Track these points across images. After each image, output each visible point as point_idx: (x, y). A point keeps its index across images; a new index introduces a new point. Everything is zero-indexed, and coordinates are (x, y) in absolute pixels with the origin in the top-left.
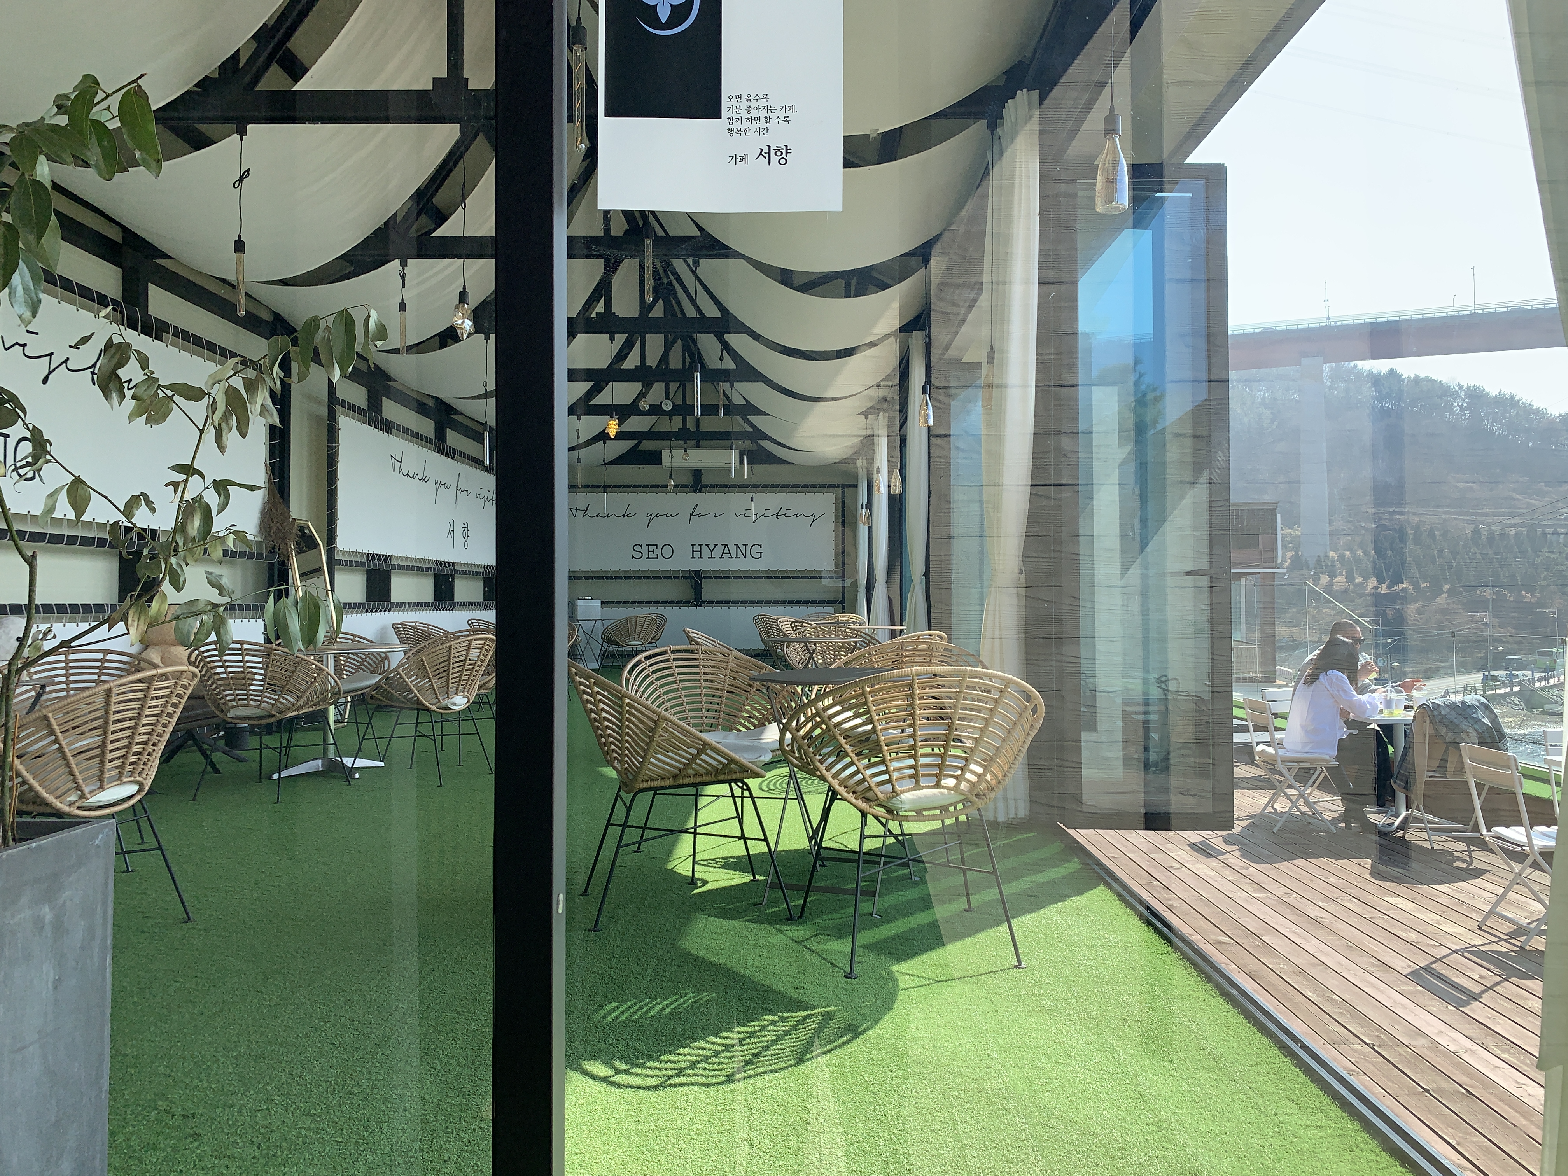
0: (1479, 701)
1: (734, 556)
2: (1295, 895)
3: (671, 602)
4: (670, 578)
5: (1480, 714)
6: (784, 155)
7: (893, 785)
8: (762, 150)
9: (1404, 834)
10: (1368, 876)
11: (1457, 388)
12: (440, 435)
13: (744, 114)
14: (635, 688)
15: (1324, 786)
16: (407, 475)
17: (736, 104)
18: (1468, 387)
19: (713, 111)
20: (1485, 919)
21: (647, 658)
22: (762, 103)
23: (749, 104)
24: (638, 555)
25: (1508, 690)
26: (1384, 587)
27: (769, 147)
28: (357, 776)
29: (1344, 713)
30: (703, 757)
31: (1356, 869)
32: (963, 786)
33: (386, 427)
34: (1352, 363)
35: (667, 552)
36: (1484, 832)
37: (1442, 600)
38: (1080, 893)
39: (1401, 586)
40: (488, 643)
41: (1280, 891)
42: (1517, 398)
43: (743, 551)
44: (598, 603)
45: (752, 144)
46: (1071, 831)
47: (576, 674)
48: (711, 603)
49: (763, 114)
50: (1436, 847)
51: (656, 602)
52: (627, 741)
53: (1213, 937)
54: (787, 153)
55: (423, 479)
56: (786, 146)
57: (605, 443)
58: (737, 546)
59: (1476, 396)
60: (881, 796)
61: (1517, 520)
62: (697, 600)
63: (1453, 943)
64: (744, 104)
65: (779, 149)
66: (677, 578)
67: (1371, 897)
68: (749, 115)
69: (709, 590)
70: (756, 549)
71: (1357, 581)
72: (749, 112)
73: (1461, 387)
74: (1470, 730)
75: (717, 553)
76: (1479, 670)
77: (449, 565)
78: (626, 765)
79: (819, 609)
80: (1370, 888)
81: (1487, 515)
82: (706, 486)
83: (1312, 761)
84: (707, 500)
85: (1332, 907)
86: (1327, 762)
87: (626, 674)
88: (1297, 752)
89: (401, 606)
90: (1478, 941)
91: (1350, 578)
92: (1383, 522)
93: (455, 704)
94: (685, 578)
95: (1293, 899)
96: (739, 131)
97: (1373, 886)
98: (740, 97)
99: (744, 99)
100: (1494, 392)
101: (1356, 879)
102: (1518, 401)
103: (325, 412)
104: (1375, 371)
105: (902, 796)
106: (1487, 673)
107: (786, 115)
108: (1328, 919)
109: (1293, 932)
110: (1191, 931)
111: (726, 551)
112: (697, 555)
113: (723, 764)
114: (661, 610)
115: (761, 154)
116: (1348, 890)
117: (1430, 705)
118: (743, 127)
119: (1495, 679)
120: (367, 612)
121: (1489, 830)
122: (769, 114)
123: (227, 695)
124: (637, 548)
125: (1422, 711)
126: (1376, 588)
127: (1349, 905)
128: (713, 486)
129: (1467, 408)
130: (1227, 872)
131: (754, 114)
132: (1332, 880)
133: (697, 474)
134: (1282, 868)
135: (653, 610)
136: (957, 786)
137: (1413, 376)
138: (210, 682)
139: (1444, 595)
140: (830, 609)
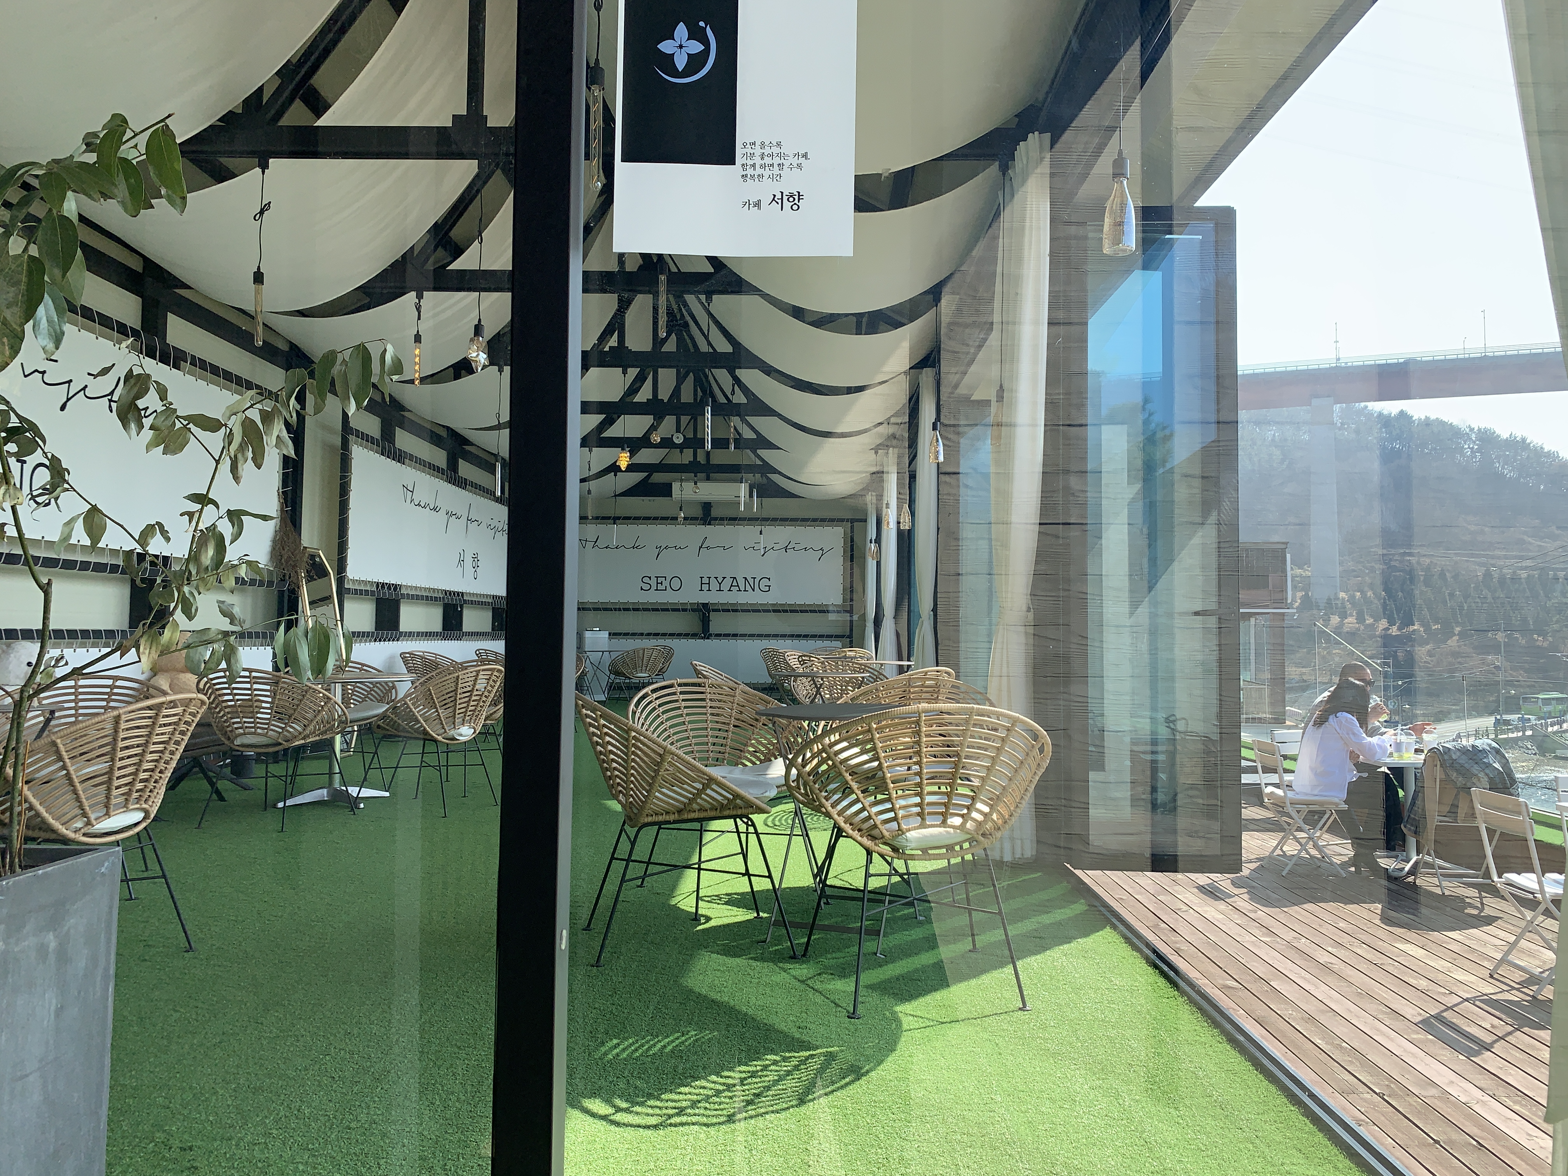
0: (1490, 745)
1: (742, 589)
2: (1304, 940)
3: (679, 635)
4: (678, 610)
5: (1491, 759)
6: (796, 201)
7: (898, 824)
8: (775, 196)
9: (1415, 880)
10: (1378, 922)
11: (1468, 430)
12: (453, 466)
13: (758, 161)
14: (641, 721)
15: (1333, 830)
16: (419, 505)
17: (749, 151)
18: (1479, 430)
19: (728, 158)
20: (1497, 967)
21: (654, 691)
22: (776, 150)
23: (763, 151)
24: (646, 587)
25: (1520, 734)
26: (1395, 628)
27: (782, 193)
28: (362, 806)
29: (1353, 756)
30: (709, 791)
31: (1365, 914)
32: (969, 825)
33: (399, 457)
34: (1363, 404)
35: (676, 584)
36: (1496, 879)
37: (1453, 642)
38: (1086, 935)
39: (1412, 628)
40: (495, 673)
41: (1289, 936)
42: (1528, 441)
43: (752, 584)
44: (605, 634)
45: (765, 190)
46: (1078, 872)
47: (583, 707)
48: (718, 635)
49: (777, 161)
50: (1447, 893)
51: (664, 635)
52: (632, 775)
53: (1221, 982)
54: (799, 199)
55: (435, 509)
56: (799, 193)
57: (615, 475)
58: (746, 578)
59: (1487, 438)
60: (886, 834)
61: (1528, 563)
62: (705, 633)
63: (1464, 991)
64: (758, 151)
65: (791, 195)
66: (685, 610)
67: (1381, 943)
68: (763, 162)
69: (717, 623)
70: (765, 582)
71: (1367, 622)
72: (762, 158)
73: (1472, 430)
74: (1481, 775)
75: (726, 585)
76: (1491, 714)
77: (458, 595)
78: (631, 799)
79: (827, 643)
80: (1380, 933)
81: (1499, 558)
82: (716, 519)
83: (1321, 804)
84: (715, 533)
85: (1342, 953)
86: (1337, 804)
87: (632, 706)
88: (1307, 794)
89: (410, 635)
90: (1488, 989)
91: (1361, 619)
92: (1393, 563)
93: (461, 735)
94: (693, 610)
95: (1302, 943)
96: (752, 177)
97: (1383, 931)
98: (754, 144)
99: (758, 147)
100: (1505, 435)
101: (1366, 924)
102: (1529, 444)
103: (338, 441)
104: (1385, 412)
105: (908, 834)
106: (1498, 717)
107: (799, 162)
108: (1337, 965)
109: (1302, 977)
110: (1198, 975)
111: (735, 584)
112: (705, 587)
113: (728, 799)
114: (669, 642)
115: (774, 199)
116: (1359, 936)
117: (1441, 749)
118: (756, 173)
119: (1507, 722)
120: (375, 640)
121: (1500, 877)
122: (783, 161)
123: (234, 723)
124: (646, 580)
125: (1433, 755)
126: (1387, 629)
127: (1359, 951)
128: (722, 519)
129: (1478, 450)
130: (1236, 917)
131: (768, 161)
132: (1342, 925)
133: (707, 506)
134: (1290, 912)
135: (661, 642)
136: (963, 824)
137: (1423, 418)
138: (218, 710)
139: (1456, 638)
140: (838, 644)
